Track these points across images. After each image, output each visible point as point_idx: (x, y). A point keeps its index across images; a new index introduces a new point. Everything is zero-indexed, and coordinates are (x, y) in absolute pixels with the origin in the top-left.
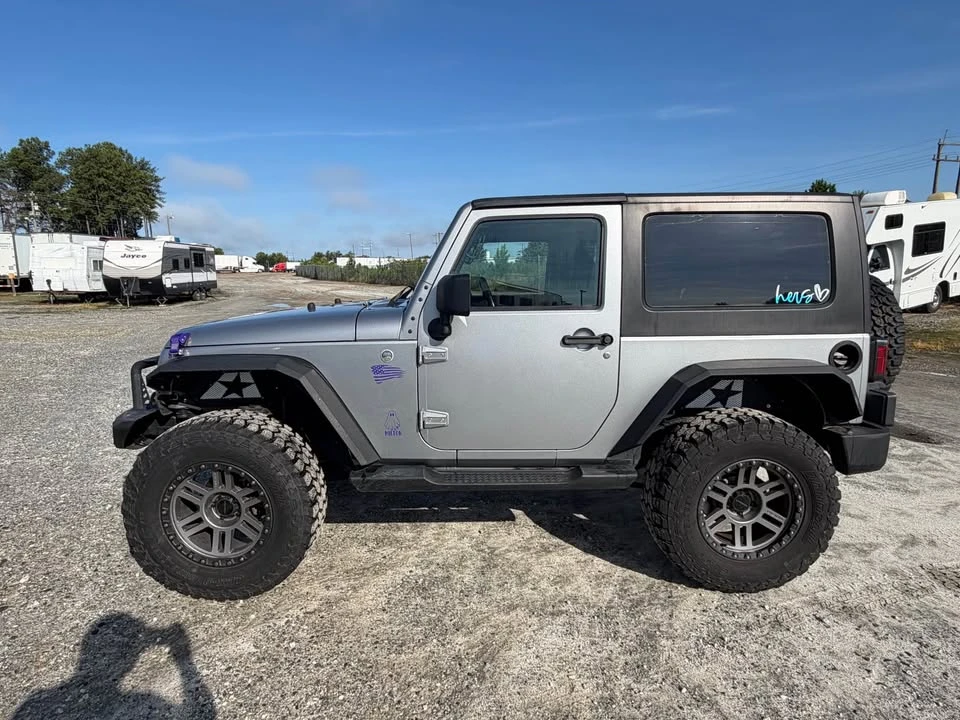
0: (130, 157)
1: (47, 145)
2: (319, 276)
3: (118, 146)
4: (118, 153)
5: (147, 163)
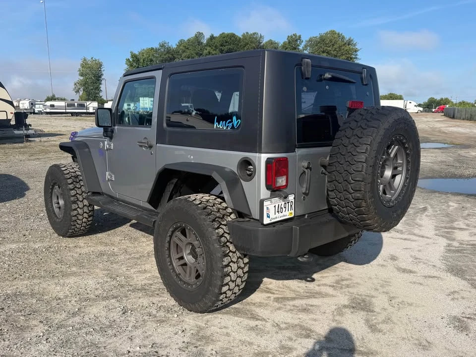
0: (343, 38)
1: (300, 37)
2: (455, 117)
3: (337, 32)
4: (336, 36)
5: (352, 41)
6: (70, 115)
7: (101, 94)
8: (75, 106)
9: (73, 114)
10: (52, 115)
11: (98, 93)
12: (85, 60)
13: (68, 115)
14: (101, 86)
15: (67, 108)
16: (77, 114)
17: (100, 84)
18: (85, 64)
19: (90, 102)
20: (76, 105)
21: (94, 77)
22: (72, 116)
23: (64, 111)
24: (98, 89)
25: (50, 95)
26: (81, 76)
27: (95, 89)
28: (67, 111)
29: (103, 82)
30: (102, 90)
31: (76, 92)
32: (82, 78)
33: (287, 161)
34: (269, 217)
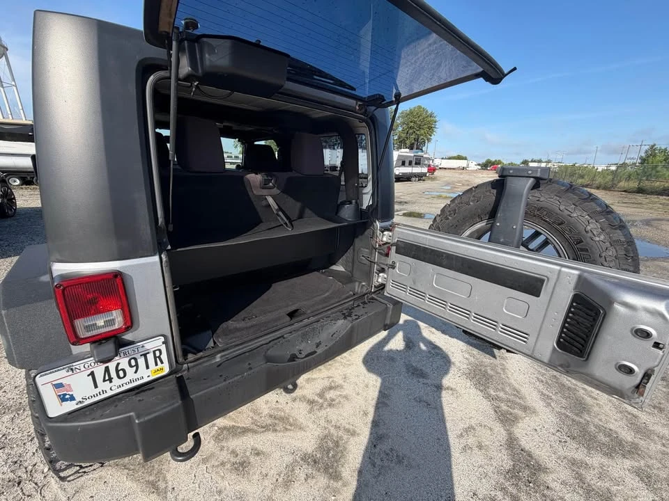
0: (427, 111)
5: (433, 114)
33: (118, 280)
34: (72, 398)
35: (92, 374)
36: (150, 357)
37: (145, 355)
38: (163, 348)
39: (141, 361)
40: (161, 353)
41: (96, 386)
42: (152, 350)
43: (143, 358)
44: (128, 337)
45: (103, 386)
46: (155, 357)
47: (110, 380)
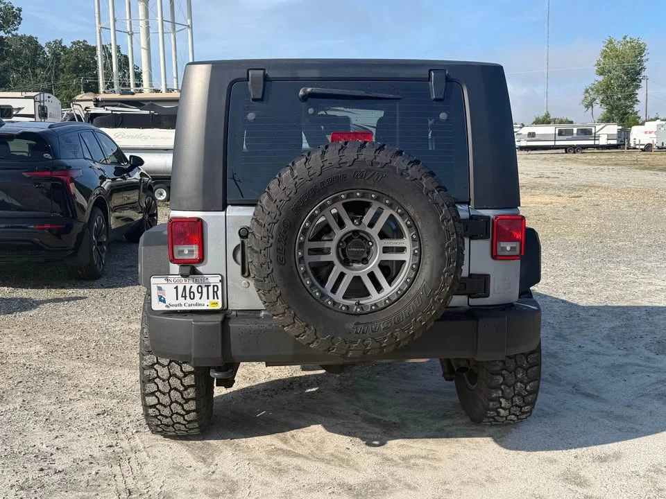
6: (564, 151)
7: (636, 108)
8: (573, 134)
9: (567, 149)
10: (530, 152)
11: (631, 106)
12: (611, 42)
13: (560, 151)
14: (637, 91)
15: (558, 138)
16: (575, 149)
17: (638, 87)
18: (610, 52)
19: (602, 125)
20: (575, 131)
21: (627, 73)
22: (566, 152)
23: (552, 143)
24: (632, 97)
25: (542, 115)
26: (601, 74)
27: (626, 99)
28: (558, 143)
29: (643, 83)
30: (638, 99)
31: (587, 106)
32: (601, 78)
33: (199, 223)
34: (164, 302)
35: (176, 288)
36: (211, 289)
37: (208, 286)
38: (220, 285)
39: (205, 290)
40: (218, 290)
41: (177, 299)
42: (212, 285)
43: (206, 288)
44: (200, 268)
45: (181, 300)
46: (214, 291)
47: (185, 297)
